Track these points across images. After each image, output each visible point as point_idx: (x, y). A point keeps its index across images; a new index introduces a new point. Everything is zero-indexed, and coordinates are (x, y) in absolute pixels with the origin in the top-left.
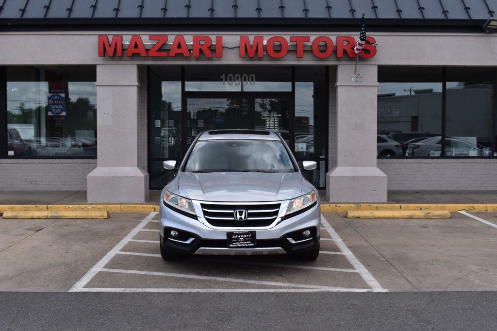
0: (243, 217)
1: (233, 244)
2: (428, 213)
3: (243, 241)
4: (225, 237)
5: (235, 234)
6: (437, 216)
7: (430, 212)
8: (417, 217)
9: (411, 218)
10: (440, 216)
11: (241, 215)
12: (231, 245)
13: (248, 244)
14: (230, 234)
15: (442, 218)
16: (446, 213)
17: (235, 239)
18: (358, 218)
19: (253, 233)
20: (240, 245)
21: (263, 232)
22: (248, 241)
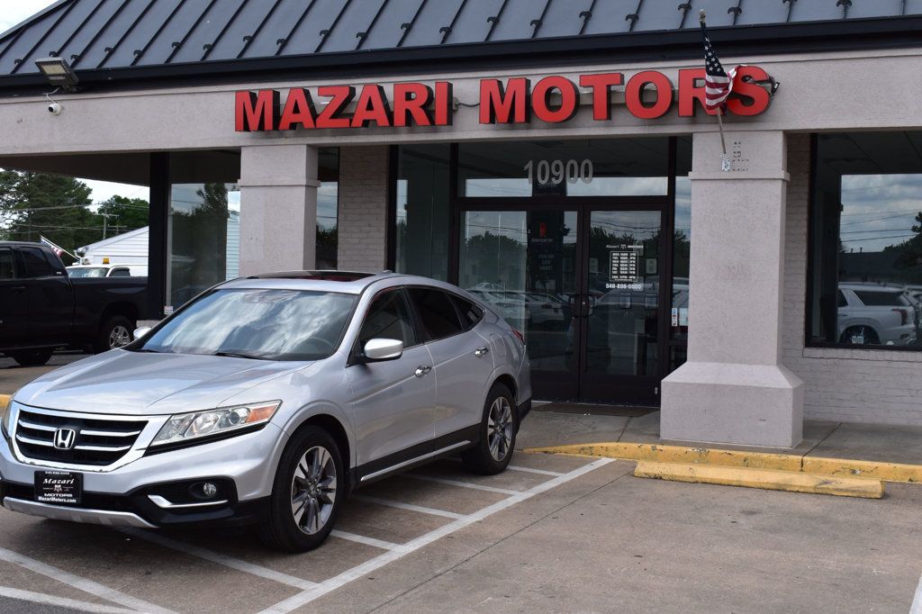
0: (67, 442)
1: (43, 496)
2: (826, 483)
3: (60, 493)
4: (31, 480)
5: (48, 477)
6: (847, 490)
7: (831, 479)
8: (796, 489)
9: (780, 489)
10: (854, 491)
11: (64, 438)
12: (40, 498)
13: (66, 498)
14: (40, 475)
15: (860, 496)
16: (873, 485)
17: (47, 485)
18: (657, 478)
19: (78, 478)
20: (53, 499)
21: (97, 477)
22: (68, 493)
